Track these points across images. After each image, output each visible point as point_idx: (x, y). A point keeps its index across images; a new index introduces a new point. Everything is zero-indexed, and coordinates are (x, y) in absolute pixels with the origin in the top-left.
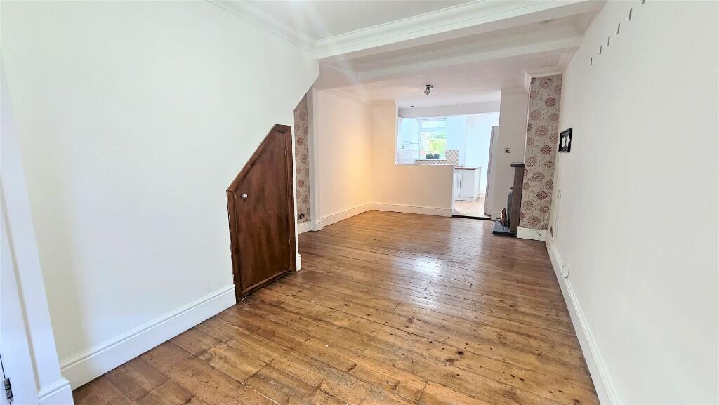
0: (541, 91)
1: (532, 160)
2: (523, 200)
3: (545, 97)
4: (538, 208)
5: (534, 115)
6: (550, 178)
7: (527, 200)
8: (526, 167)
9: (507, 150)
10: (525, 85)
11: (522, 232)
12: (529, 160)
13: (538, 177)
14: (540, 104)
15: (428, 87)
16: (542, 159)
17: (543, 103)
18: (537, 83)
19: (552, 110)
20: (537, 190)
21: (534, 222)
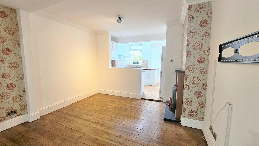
0: (196, 15)
1: (191, 68)
2: (185, 97)
3: (200, 19)
4: (196, 104)
5: (192, 34)
6: (204, 82)
7: (187, 97)
8: (186, 73)
9: (171, 60)
10: (182, 19)
11: (184, 121)
12: (187, 68)
13: (196, 81)
14: (196, 25)
15: (120, 18)
16: (198, 67)
17: (198, 24)
18: (193, 9)
19: (205, 29)
20: (195, 91)
21: (193, 115)
